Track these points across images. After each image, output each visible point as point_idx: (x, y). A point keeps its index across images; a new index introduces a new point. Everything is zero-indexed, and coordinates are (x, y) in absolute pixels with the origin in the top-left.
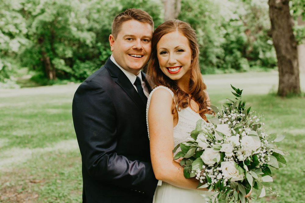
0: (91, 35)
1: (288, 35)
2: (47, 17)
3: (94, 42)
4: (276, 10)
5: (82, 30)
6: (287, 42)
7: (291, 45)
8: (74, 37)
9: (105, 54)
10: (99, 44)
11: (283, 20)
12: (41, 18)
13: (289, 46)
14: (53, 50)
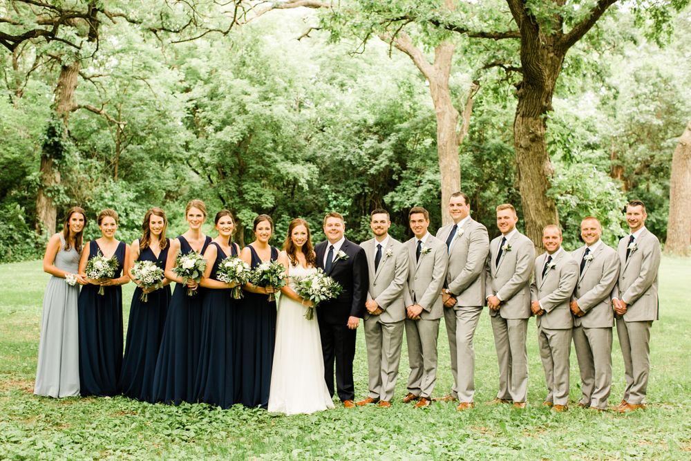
0: (309, 168)
1: (539, 189)
2: (230, 135)
3: (315, 183)
4: (522, 150)
5: (294, 161)
6: (538, 200)
7: (544, 204)
8: (279, 171)
9: (335, 206)
10: (326, 187)
11: (532, 166)
12: (220, 135)
13: (541, 207)
14: (240, 193)
